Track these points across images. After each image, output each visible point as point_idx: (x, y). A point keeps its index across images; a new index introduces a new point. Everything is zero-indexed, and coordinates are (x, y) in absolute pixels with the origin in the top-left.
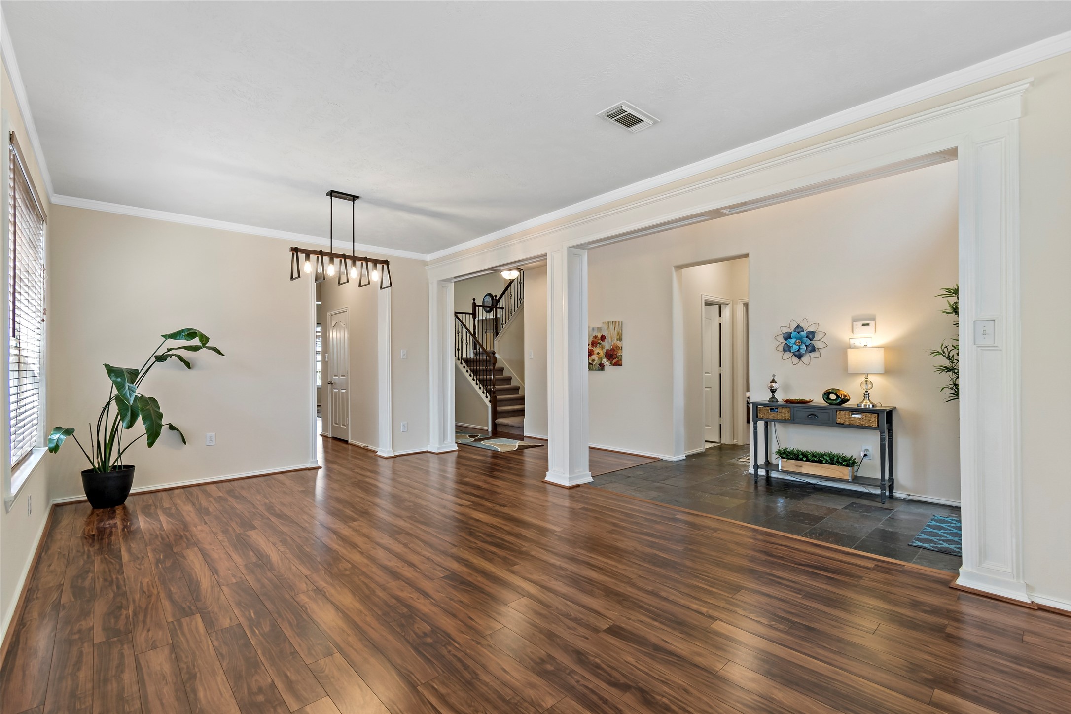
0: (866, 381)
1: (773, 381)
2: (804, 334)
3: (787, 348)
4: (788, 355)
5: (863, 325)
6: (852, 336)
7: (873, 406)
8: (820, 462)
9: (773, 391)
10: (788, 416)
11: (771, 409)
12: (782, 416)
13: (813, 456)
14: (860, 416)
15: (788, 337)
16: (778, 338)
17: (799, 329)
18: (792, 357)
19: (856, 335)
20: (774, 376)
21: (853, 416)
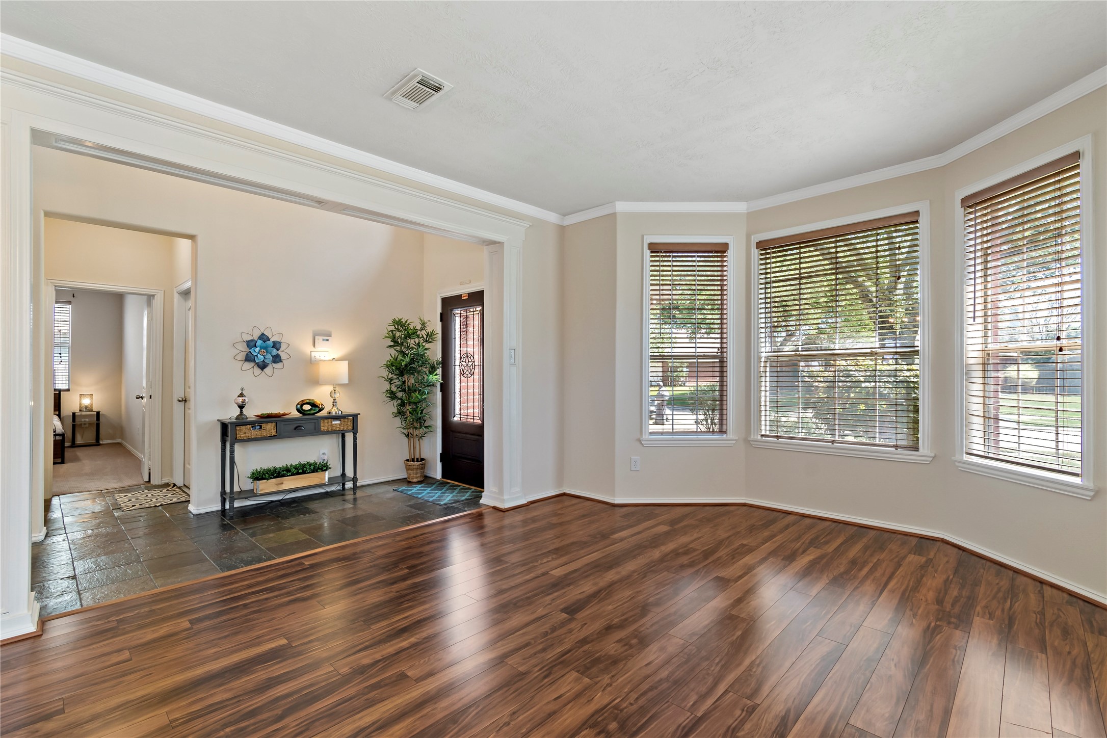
0: (335, 390)
1: (241, 395)
2: (270, 343)
3: (249, 358)
4: (248, 365)
5: (323, 340)
6: (313, 349)
7: (342, 413)
8: (304, 472)
9: (241, 407)
10: (273, 432)
11: (252, 427)
12: (266, 433)
13: (296, 468)
14: (338, 422)
15: (251, 344)
16: (237, 346)
17: (263, 337)
18: (253, 367)
19: (318, 348)
20: (242, 389)
21: (333, 423)
